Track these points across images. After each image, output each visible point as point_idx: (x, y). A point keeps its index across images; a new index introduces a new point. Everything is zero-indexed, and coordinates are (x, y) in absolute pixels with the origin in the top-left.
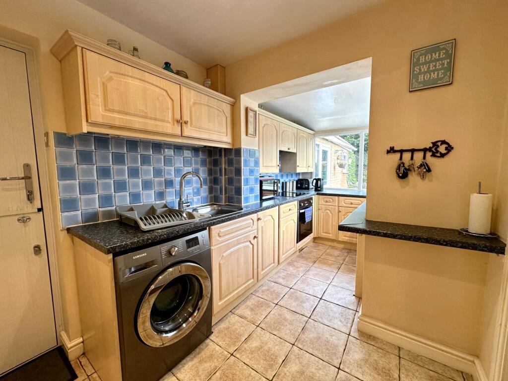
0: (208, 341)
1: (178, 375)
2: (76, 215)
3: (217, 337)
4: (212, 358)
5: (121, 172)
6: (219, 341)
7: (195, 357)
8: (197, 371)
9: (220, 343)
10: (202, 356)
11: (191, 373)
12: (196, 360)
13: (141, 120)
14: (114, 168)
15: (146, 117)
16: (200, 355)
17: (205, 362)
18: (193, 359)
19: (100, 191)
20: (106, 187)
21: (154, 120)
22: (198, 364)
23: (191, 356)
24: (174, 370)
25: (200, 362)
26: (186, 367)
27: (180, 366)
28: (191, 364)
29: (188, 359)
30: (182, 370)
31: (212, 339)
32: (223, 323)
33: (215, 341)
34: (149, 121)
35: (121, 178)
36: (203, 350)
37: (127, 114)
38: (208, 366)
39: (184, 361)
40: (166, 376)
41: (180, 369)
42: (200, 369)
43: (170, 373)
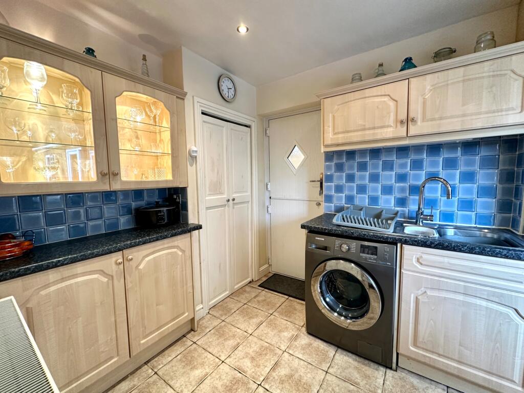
0: (382, 369)
1: (337, 354)
2: (331, 206)
3: (393, 377)
4: (366, 378)
5: (362, 178)
6: (390, 381)
7: (359, 362)
8: (346, 368)
9: (387, 383)
10: (363, 368)
11: (343, 363)
12: (356, 364)
13: (360, 133)
14: (358, 174)
15: (364, 129)
16: (363, 366)
17: (359, 373)
18: (356, 360)
19: (346, 192)
20: (351, 189)
21: (373, 129)
22: (353, 366)
23: (358, 358)
24: (340, 350)
25: (356, 368)
26: (346, 358)
27: (345, 353)
28: (351, 360)
29: (354, 357)
30: (342, 356)
31: (387, 373)
32: (418, 381)
33: (387, 376)
34: (367, 132)
35: (362, 182)
36: (370, 366)
37: (348, 132)
38: (356, 376)
39: (350, 354)
40: (333, 347)
41: (342, 354)
42: (350, 370)
43: (336, 348)
